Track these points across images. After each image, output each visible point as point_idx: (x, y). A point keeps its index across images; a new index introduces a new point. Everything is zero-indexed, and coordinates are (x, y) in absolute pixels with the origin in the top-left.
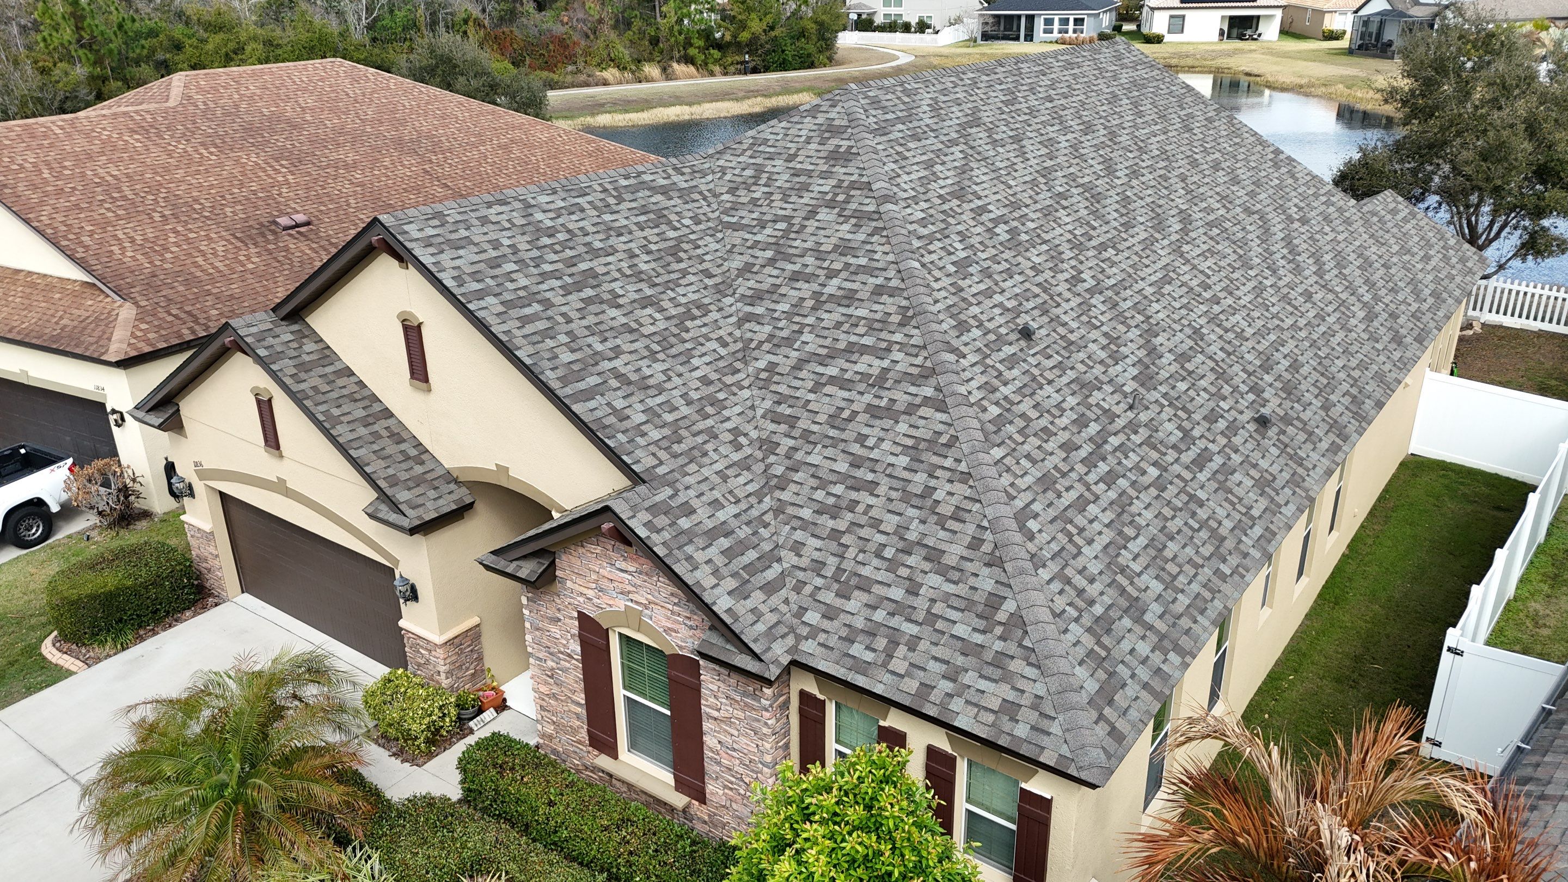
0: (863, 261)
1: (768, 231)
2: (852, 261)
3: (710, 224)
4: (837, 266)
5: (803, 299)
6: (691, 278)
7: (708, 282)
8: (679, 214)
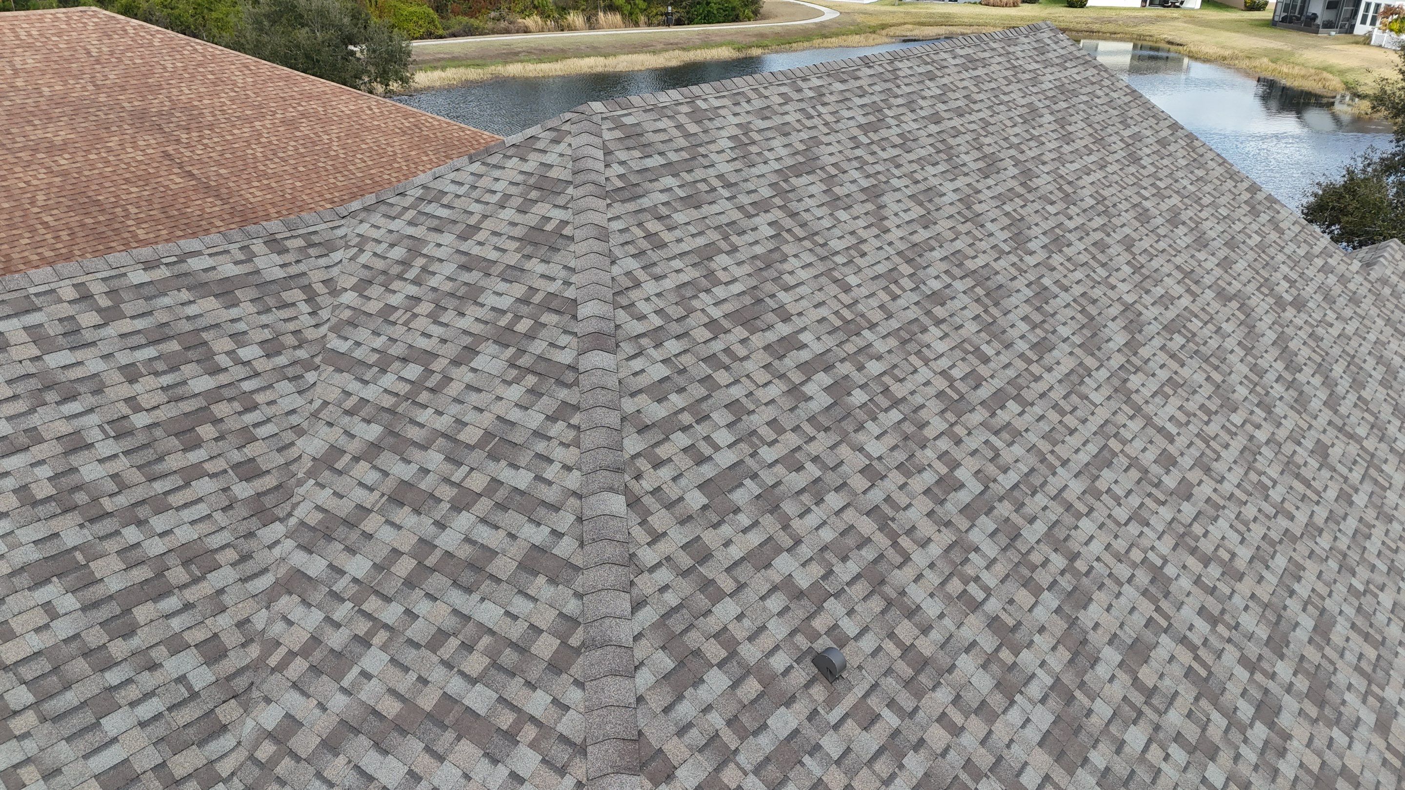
0: (522, 479)
1: (388, 380)
2: (506, 475)
3: (302, 354)
4: (477, 482)
5: (396, 553)
6: (204, 486)
7: (243, 490)
8: (238, 338)
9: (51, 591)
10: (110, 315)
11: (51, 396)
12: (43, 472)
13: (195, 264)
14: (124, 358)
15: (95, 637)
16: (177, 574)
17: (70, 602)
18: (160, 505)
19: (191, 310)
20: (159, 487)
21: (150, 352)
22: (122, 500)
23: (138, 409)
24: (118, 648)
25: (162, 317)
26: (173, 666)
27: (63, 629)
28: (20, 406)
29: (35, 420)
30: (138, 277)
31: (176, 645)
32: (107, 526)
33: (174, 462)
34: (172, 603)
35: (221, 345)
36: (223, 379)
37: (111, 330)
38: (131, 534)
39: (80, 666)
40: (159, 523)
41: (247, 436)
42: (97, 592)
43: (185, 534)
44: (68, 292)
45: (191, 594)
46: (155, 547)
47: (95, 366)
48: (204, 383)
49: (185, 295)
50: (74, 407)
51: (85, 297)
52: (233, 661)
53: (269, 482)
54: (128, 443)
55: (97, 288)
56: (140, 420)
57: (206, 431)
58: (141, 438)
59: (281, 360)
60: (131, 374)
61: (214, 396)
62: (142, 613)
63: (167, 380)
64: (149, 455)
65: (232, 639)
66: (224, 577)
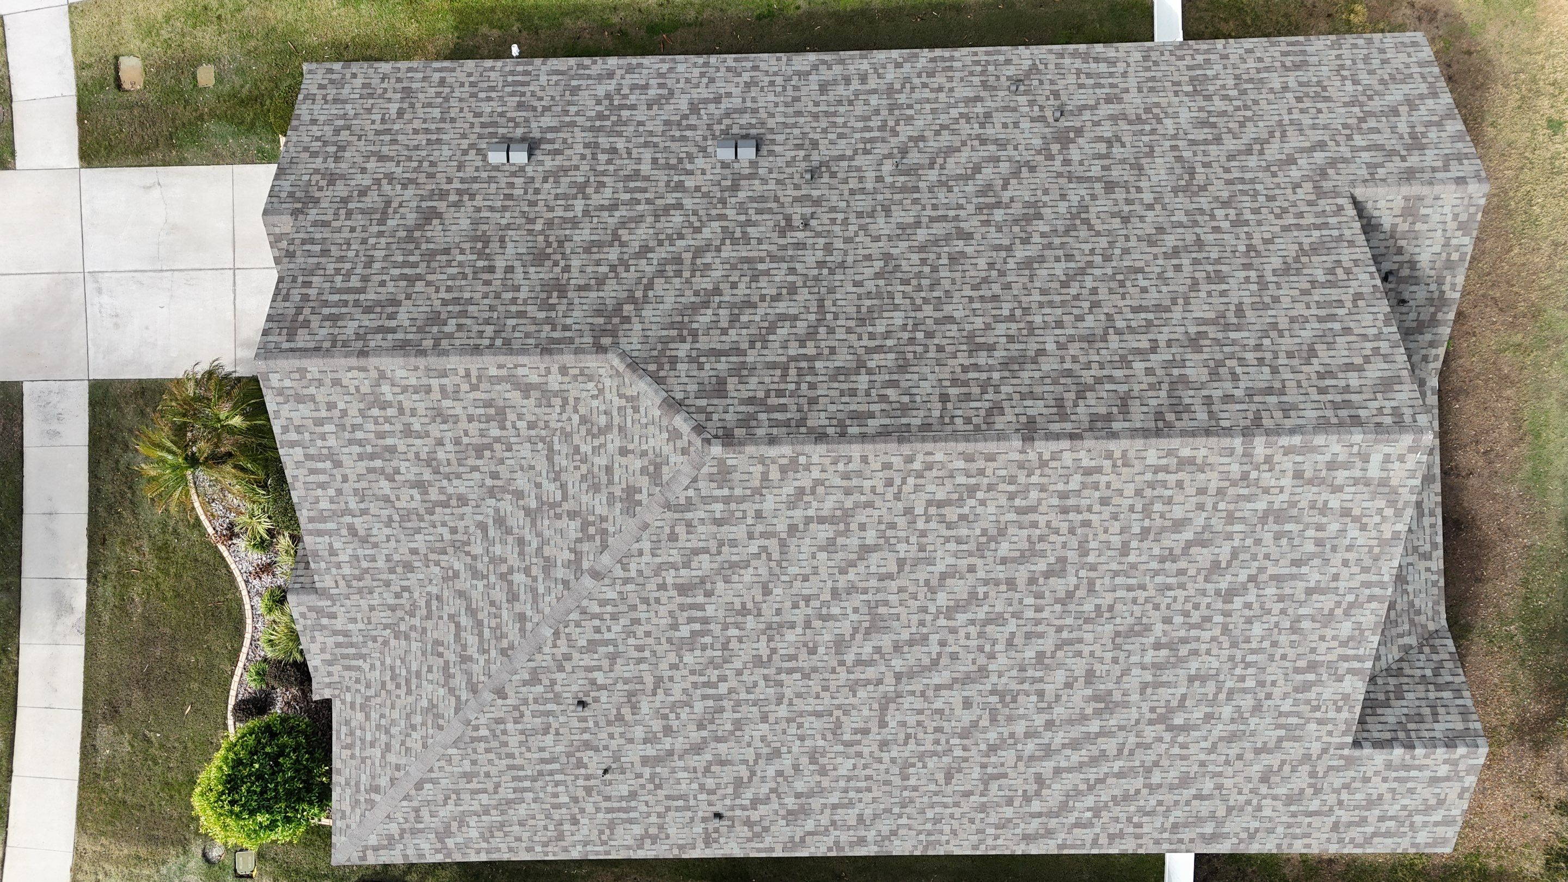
6: (476, 475)
7: (489, 482)
8: (520, 417)
9: (414, 492)
10: (474, 388)
11: (439, 419)
12: (426, 449)
13: (521, 371)
14: (471, 410)
15: (422, 511)
16: (454, 502)
17: (418, 497)
18: (459, 476)
19: (507, 395)
20: (461, 469)
21: (482, 411)
22: (447, 470)
23: (466, 435)
24: (427, 517)
25: (493, 395)
26: (440, 530)
27: (414, 505)
28: (427, 420)
29: (430, 428)
30: (493, 371)
31: (444, 524)
32: (438, 477)
33: (471, 462)
34: (448, 511)
35: (511, 416)
36: (504, 433)
37: (472, 395)
38: (445, 483)
39: (414, 517)
40: (456, 482)
41: (502, 462)
42: (427, 497)
43: (462, 490)
44: (462, 372)
45: (456, 511)
46: (450, 490)
47: (459, 411)
48: (495, 432)
49: (508, 386)
50: (444, 427)
51: (468, 375)
52: (458, 537)
53: (499, 483)
54: (457, 448)
55: (474, 373)
56: (466, 440)
57: (487, 454)
58: (462, 448)
59: (533, 433)
60: (470, 419)
61: (497, 440)
62: (438, 510)
63: (483, 426)
64: (462, 456)
65: (461, 530)
66: (467, 510)
